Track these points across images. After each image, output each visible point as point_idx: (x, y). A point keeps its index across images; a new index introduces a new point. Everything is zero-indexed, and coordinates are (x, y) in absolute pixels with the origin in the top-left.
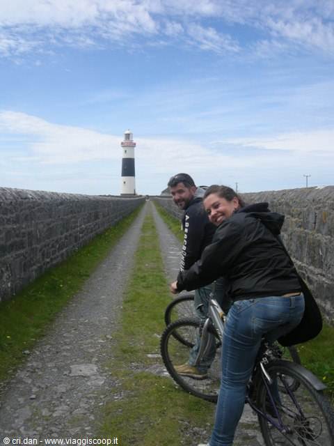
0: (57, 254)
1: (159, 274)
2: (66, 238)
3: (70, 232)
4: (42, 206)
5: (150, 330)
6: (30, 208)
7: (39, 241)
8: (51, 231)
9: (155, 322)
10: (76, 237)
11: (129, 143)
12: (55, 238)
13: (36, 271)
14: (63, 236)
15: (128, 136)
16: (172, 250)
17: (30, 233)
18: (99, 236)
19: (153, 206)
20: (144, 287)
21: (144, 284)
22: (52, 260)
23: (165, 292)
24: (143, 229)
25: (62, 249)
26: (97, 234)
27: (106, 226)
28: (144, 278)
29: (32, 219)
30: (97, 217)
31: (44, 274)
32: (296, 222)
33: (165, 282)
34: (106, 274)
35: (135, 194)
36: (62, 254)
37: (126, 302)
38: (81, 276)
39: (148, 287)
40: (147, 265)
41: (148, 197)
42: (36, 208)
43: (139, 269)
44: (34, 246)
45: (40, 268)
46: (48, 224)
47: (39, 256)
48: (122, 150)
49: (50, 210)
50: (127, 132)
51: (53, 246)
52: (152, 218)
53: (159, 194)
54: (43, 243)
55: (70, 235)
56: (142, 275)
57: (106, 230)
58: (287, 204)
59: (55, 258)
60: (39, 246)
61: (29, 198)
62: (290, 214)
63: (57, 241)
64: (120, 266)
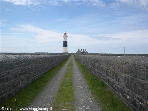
0: (39, 75)
1: (71, 82)
2: (42, 69)
3: (43, 67)
4: (34, 60)
5: (65, 101)
6: (29, 61)
7: (32, 71)
8: (36, 68)
9: (67, 98)
10: (45, 69)
11: (65, 36)
12: (38, 70)
13: (31, 80)
14: (41, 69)
15: (65, 34)
16: (77, 73)
17: (29, 69)
18: (53, 68)
19: (73, 57)
20: (65, 86)
21: (65, 85)
22: (37, 77)
23: (71, 88)
24: (69, 66)
25: (40, 73)
26: (53, 67)
27: (56, 65)
28: (66, 83)
29: (30, 64)
30: (53, 62)
31: (34, 81)
32: (112, 67)
33: (72, 85)
34: (54, 81)
35: (67, 53)
36: (40, 75)
37: (59, 91)
38: (46, 82)
39: (66, 86)
40: (67, 78)
41: (71, 54)
42: (32, 61)
43: (65, 80)
44: (31, 73)
45: (33, 79)
46: (36, 66)
47: (32, 76)
48: (63, 38)
49: (36, 61)
50: (65, 32)
51: (37, 72)
52: (72, 61)
53: (75, 53)
54: (34, 72)
55: (43, 68)
56: (65, 82)
57: (56, 66)
58: (110, 61)
59: (38, 76)
60: (32, 73)
61: (29, 58)
62: (110, 64)
63: (39, 71)
64: (59, 79)
